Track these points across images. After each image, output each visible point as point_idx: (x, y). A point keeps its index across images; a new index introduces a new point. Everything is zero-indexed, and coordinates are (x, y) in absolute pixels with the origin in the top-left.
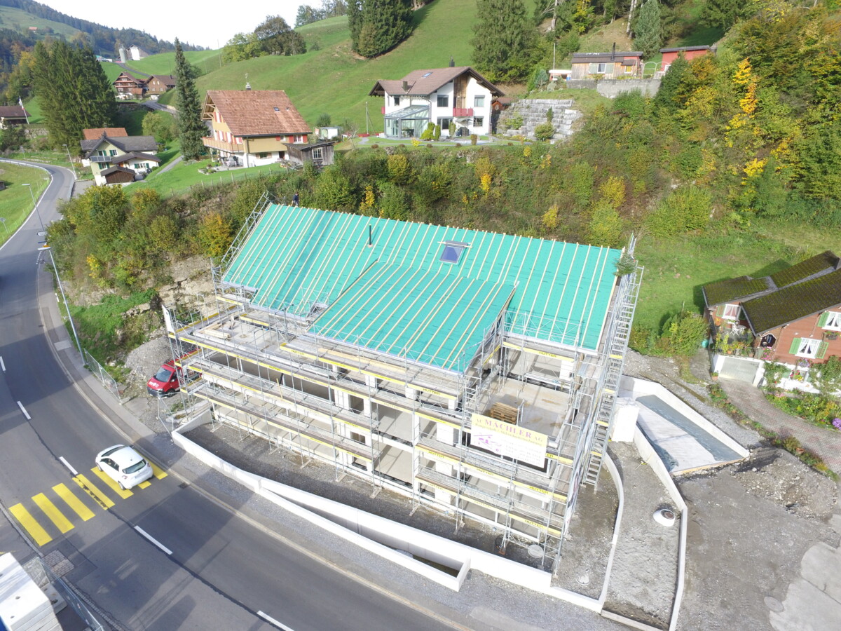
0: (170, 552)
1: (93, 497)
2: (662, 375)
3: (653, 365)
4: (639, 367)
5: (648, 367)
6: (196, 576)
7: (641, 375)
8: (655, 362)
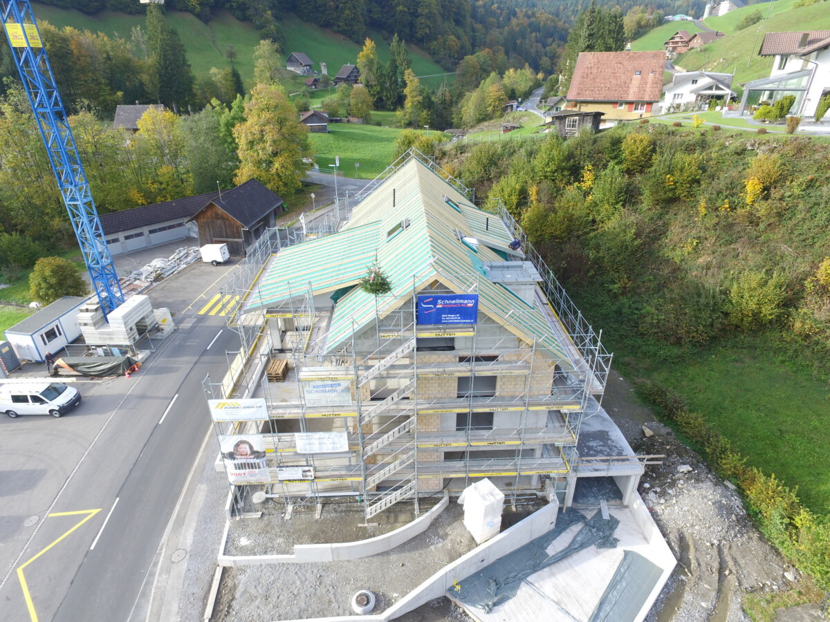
0: (208, 348)
2: (716, 565)
3: (734, 548)
4: (696, 527)
5: (716, 542)
6: (195, 363)
7: (681, 538)
8: (751, 551)
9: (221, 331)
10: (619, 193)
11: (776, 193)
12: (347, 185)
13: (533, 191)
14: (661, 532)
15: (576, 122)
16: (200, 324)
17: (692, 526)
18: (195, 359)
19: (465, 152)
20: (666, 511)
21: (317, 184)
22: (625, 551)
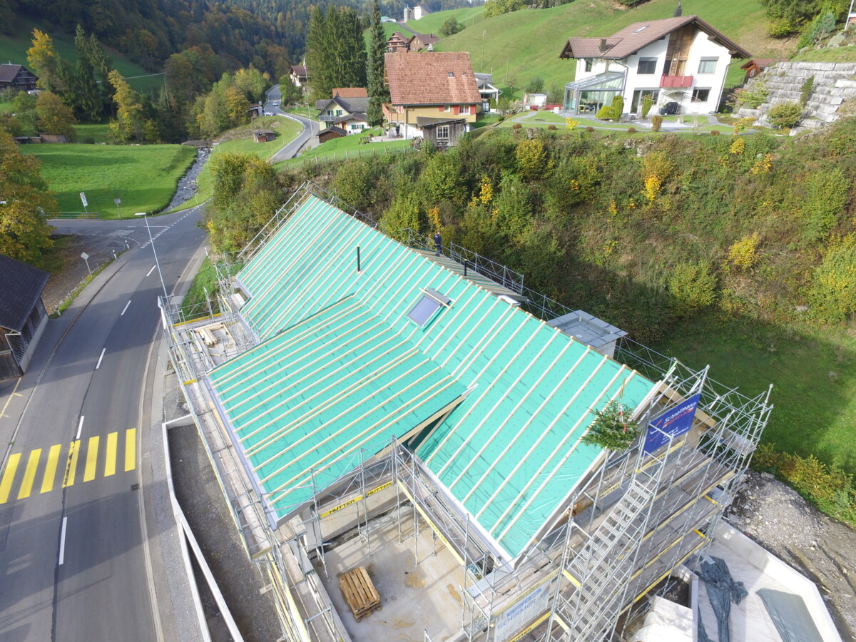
0: (61, 562)
1: (67, 468)
2: (834, 568)
3: (827, 541)
4: (794, 536)
5: (814, 543)
6: (55, 602)
7: (790, 553)
9: (65, 520)
10: (527, 203)
11: (671, 187)
12: (113, 231)
13: (433, 214)
15: (447, 130)
16: (12, 524)
17: (790, 536)
18: (47, 594)
20: (759, 530)
21: (64, 236)
22: (757, 593)
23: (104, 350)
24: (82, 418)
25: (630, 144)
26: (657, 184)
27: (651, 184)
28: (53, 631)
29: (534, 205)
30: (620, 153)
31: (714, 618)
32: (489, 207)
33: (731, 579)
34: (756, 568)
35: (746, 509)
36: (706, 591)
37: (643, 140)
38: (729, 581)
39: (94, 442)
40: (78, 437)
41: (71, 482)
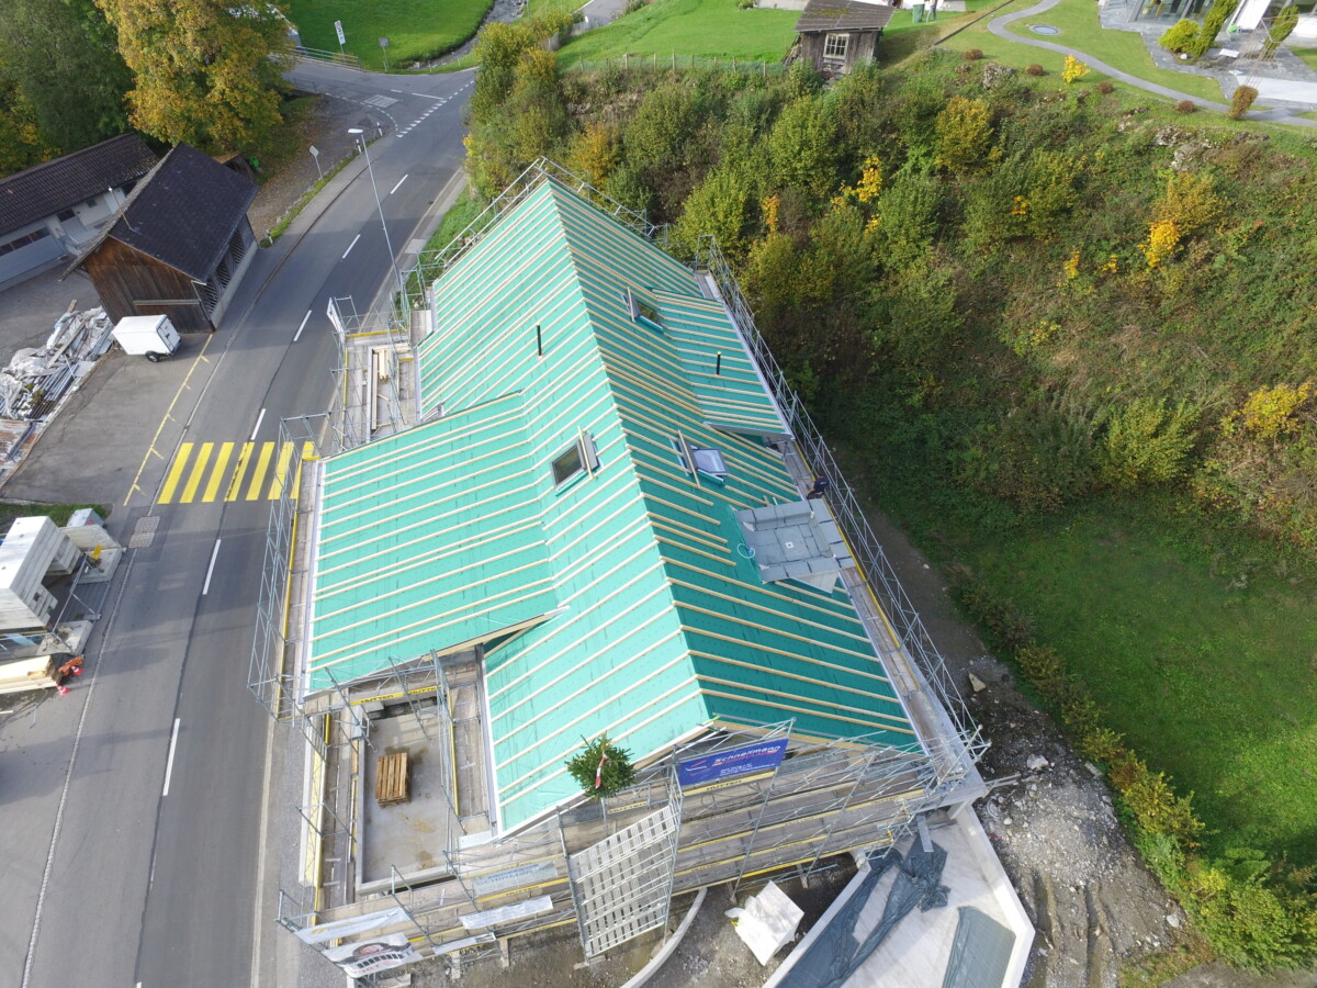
0: (205, 592)
1: (233, 478)
2: (1083, 924)
3: (1105, 888)
4: (1056, 865)
5: (1082, 883)
6: (191, 635)
7: (1037, 882)
8: (1126, 887)
9: (219, 542)
10: (928, 221)
11: (1198, 251)
12: (371, 95)
13: (769, 206)
14: (1009, 877)
15: (844, 42)
16: (170, 532)
17: (1051, 863)
18: (186, 624)
19: (625, 91)
20: (1014, 840)
21: (309, 94)
22: (959, 909)
23: (310, 312)
24: (264, 411)
25: (1167, 138)
26: (1173, 239)
27: (1161, 236)
28: (184, 665)
29: (944, 221)
30: (1139, 153)
31: (879, 916)
32: (867, 211)
33: (938, 881)
34: (984, 879)
35: (1017, 807)
36: (893, 881)
37: (1195, 135)
38: (933, 881)
39: (268, 448)
40: (253, 438)
41: (233, 498)
